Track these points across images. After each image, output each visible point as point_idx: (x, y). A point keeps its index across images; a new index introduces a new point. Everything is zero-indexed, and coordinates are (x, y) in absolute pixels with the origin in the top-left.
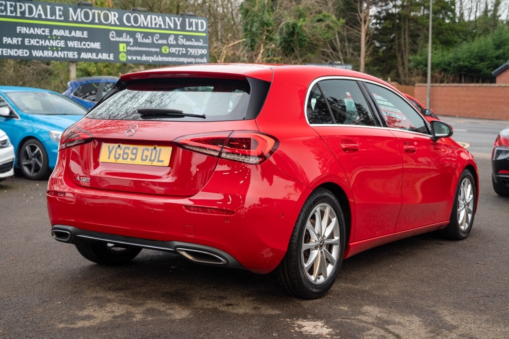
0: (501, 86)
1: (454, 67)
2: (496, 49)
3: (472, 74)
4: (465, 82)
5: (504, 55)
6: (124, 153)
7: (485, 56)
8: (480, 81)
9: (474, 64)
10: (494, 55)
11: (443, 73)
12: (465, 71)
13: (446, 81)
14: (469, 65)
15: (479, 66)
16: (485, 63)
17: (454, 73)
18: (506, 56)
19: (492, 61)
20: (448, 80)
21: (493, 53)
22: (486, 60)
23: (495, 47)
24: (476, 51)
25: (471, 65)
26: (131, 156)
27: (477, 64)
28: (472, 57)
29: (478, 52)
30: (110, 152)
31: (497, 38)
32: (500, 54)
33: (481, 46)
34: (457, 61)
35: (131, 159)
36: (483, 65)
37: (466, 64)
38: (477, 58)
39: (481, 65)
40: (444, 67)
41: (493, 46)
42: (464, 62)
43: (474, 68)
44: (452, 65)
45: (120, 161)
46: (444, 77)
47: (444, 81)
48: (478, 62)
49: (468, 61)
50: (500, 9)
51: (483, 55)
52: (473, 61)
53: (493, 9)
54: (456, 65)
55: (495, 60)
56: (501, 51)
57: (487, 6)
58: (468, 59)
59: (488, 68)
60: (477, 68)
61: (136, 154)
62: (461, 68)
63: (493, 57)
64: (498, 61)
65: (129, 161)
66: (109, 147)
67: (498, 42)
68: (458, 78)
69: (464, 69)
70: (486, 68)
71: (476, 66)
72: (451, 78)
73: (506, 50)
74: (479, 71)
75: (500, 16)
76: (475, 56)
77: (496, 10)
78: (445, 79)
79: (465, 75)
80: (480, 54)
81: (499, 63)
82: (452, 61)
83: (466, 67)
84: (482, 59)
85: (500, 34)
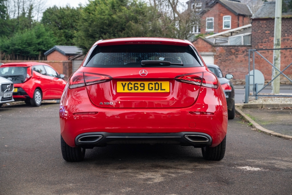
0: (51, 62)
1: (11, 49)
2: (37, 38)
3: (23, 55)
4: (19, 60)
5: (43, 42)
6: (135, 87)
7: (31, 43)
8: (29, 59)
9: (24, 48)
10: (37, 42)
11: (4, 53)
12: (19, 52)
13: (6, 59)
14: (22, 48)
15: (28, 49)
16: (32, 47)
17: (11, 53)
18: (44, 43)
19: (36, 46)
20: (7, 58)
21: (36, 41)
22: (32, 45)
23: (36, 37)
24: (25, 39)
25: (23, 48)
26: (140, 88)
27: (26, 48)
28: (23, 43)
29: (26, 40)
30: (124, 87)
31: (37, 31)
32: (40, 42)
33: (28, 36)
34: (13, 45)
35: (141, 90)
36: (31, 48)
37: (20, 47)
38: (26, 43)
39: (29, 49)
40: (5, 49)
41: (35, 36)
42: (18, 46)
43: (25, 51)
44: (11, 48)
45: (133, 91)
46: (5, 56)
47: (5, 58)
48: (27, 46)
49: (20, 46)
50: (33, 12)
51: (30, 42)
52: (24, 46)
53: (28, 12)
54: (13, 48)
55: (37, 45)
56: (41, 40)
57: (24, 10)
58: (20, 45)
59: (34, 51)
60: (27, 51)
61: (144, 87)
62: (16, 51)
63: (36, 44)
64: (39, 46)
65: (139, 91)
66: (122, 84)
67: (38, 34)
68: (14, 57)
69: (18, 51)
70: (32, 51)
71: (26, 49)
72: (10, 57)
73: (44, 39)
74: (28, 53)
75: (33, 17)
76: (25, 43)
77: (30, 13)
78: (6, 57)
79: (19, 55)
80: (28, 41)
81: (40, 47)
82: (10, 45)
83: (19, 49)
84: (29, 45)
85: (39, 29)
